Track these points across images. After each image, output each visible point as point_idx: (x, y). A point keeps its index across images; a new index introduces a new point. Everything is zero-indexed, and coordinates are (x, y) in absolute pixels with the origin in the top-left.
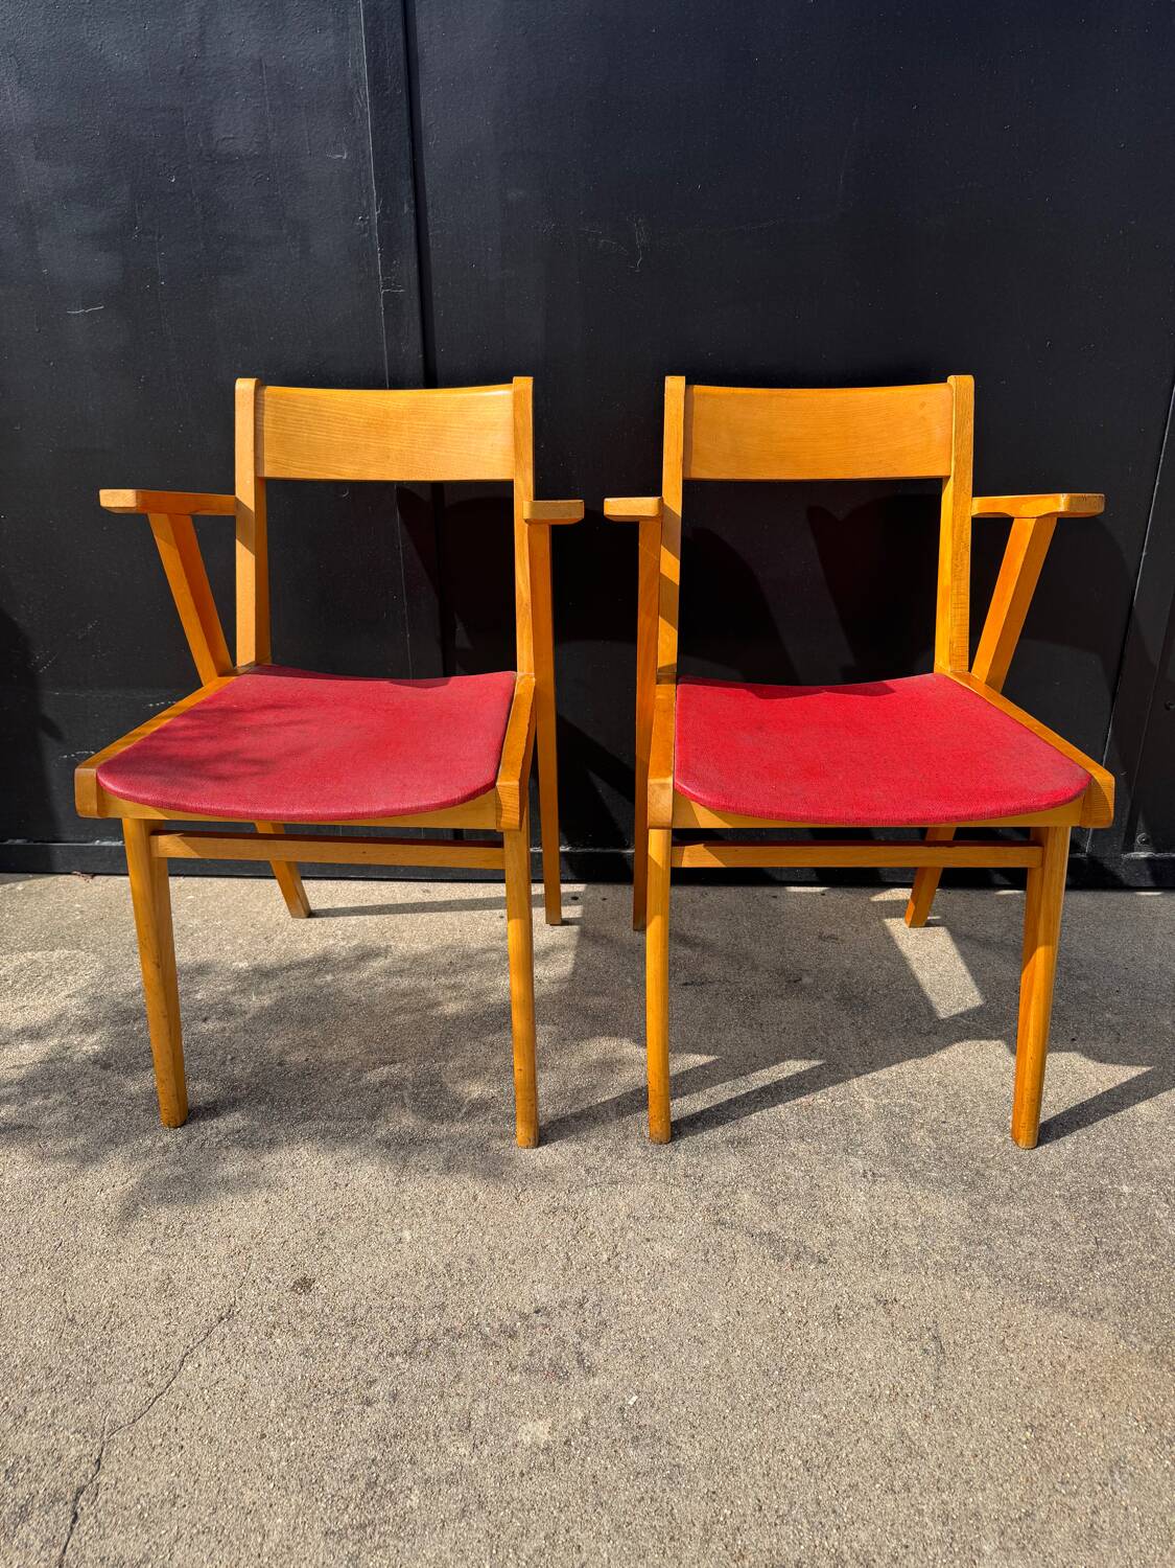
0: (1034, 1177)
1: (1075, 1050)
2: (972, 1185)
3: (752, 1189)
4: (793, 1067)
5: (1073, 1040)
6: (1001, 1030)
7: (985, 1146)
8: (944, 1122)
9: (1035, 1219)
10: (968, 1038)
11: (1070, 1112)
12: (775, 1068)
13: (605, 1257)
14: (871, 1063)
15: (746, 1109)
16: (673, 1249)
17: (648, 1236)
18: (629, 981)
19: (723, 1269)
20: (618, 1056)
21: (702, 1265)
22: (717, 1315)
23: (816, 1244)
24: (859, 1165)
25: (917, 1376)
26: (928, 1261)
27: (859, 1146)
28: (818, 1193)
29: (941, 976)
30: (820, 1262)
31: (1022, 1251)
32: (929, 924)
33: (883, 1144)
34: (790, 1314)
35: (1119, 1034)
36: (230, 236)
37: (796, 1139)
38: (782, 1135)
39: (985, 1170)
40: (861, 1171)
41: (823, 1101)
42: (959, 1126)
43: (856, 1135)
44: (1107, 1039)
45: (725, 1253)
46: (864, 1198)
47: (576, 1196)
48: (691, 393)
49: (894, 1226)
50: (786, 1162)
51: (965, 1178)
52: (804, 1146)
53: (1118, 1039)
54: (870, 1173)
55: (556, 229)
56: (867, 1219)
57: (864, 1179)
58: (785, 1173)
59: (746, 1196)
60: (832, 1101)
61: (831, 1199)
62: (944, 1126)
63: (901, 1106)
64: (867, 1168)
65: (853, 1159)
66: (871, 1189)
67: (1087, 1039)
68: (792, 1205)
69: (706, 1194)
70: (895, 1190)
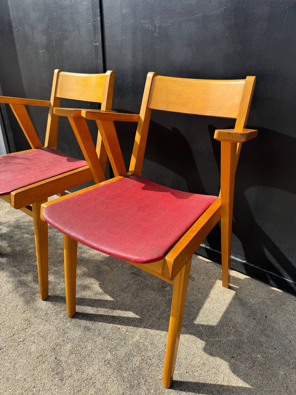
1: (229, 362)
2: (132, 387)
3: (73, 345)
4: (130, 314)
5: (233, 357)
6: (210, 338)
7: (153, 376)
8: (150, 359)
10: (194, 335)
11: (197, 384)
12: (124, 312)
13: (21, 340)
14: (153, 326)
15: (101, 320)
16: (35, 349)
17: (35, 341)
18: (120, 265)
19: (38, 363)
20: (91, 286)
21: (35, 358)
22: (20, 375)
23: (66, 373)
24: (109, 356)
27: (116, 350)
28: (87, 358)
29: (213, 308)
30: (61, 379)
32: (230, 287)
33: (123, 354)
34: (34, 390)
35: (254, 366)
36: (66, 29)
37: (102, 337)
38: (101, 333)
39: (142, 385)
40: (106, 359)
41: (124, 330)
42: (153, 364)
43: (119, 347)
44: (247, 365)
45: (44, 359)
46: (96, 368)
47: (35, 319)
48: (154, 79)
49: (93, 383)
50: (91, 342)
51: (133, 383)
52: (101, 341)
53: (251, 367)
54: (108, 361)
55: (135, 22)
56: (89, 375)
57: (104, 362)
58: (87, 345)
59: (69, 346)
60: (127, 331)
61: (88, 362)
62: (149, 360)
63: (144, 345)
64: (109, 359)
65: (109, 353)
66: (102, 367)
67: (239, 360)
68: (76, 357)
69: (61, 339)
70: (108, 372)
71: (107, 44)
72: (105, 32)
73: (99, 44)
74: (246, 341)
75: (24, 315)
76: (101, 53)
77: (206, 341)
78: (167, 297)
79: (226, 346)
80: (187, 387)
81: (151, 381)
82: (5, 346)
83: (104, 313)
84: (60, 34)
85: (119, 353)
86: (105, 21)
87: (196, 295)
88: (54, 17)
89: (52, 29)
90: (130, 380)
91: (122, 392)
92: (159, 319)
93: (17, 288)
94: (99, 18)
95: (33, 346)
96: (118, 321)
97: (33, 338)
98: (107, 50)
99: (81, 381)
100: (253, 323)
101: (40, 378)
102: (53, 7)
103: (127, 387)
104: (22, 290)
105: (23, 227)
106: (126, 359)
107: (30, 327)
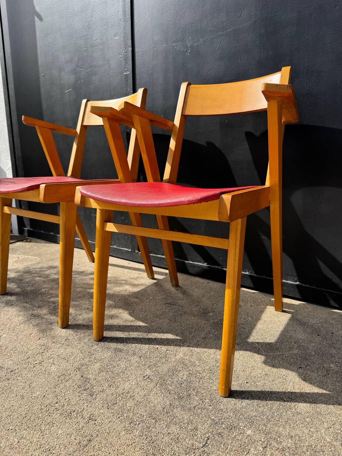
0: (211, 408)
1: (297, 372)
2: (180, 398)
3: (102, 364)
4: (170, 336)
5: (301, 368)
6: (270, 353)
7: (206, 388)
8: (200, 373)
9: (190, 422)
10: (250, 351)
11: (262, 392)
12: (162, 334)
13: (37, 362)
14: (198, 345)
15: (135, 342)
16: (55, 369)
17: (55, 363)
19: (60, 381)
20: (119, 315)
21: (56, 377)
22: (38, 393)
23: (96, 389)
24: (148, 372)
25: (65, 449)
26: (125, 415)
27: (156, 367)
28: (121, 375)
29: (268, 328)
30: (90, 395)
31: (167, 431)
32: (283, 311)
33: (166, 370)
34: (57, 405)
35: (328, 374)
36: (95, 65)
37: (138, 356)
38: (135, 353)
39: (193, 396)
40: (145, 375)
41: (164, 349)
42: (204, 377)
43: (160, 364)
44: (320, 374)
45: (67, 377)
46: (134, 383)
47: (53, 344)
48: (188, 87)
49: (131, 397)
50: (125, 361)
51: (181, 394)
52: (137, 359)
53: (325, 376)
54: (148, 376)
55: (166, 46)
56: (125, 390)
57: (143, 378)
58: (120, 364)
59: (97, 365)
60: (167, 350)
61: (122, 378)
62: (198, 374)
63: (190, 361)
64: (149, 375)
65: (148, 370)
66: (141, 382)
67: (309, 370)
68: (107, 374)
69: (87, 360)
70: (149, 386)
71: (137, 71)
72: (136, 60)
73: (129, 73)
74: (313, 353)
75: (40, 341)
76: (131, 80)
77: (266, 355)
78: (211, 321)
79: (291, 359)
80: (250, 395)
81: (204, 392)
82: (18, 368)
83: (138, 336)
84: (89, 71)
85: (160, 369)
86: (137, 50)
87: (245, 319)
88: (84, 56)
89: (81, 68)
90: (178, 392)
91: (169, 403)
92: (205, 338)
93: (30, 319)
94: (130, 49)
95: (53, 367)
96: (155, 342)
97: (52, 360)
98: (138, 78)
99: (115, 395)
100: (318, 339)
101: (64, 394)
102: (84, 47)
103: (175, 398)
104: (36, 321)
105: (34, 272)
106: (169, 374)
107: (48, 351)
